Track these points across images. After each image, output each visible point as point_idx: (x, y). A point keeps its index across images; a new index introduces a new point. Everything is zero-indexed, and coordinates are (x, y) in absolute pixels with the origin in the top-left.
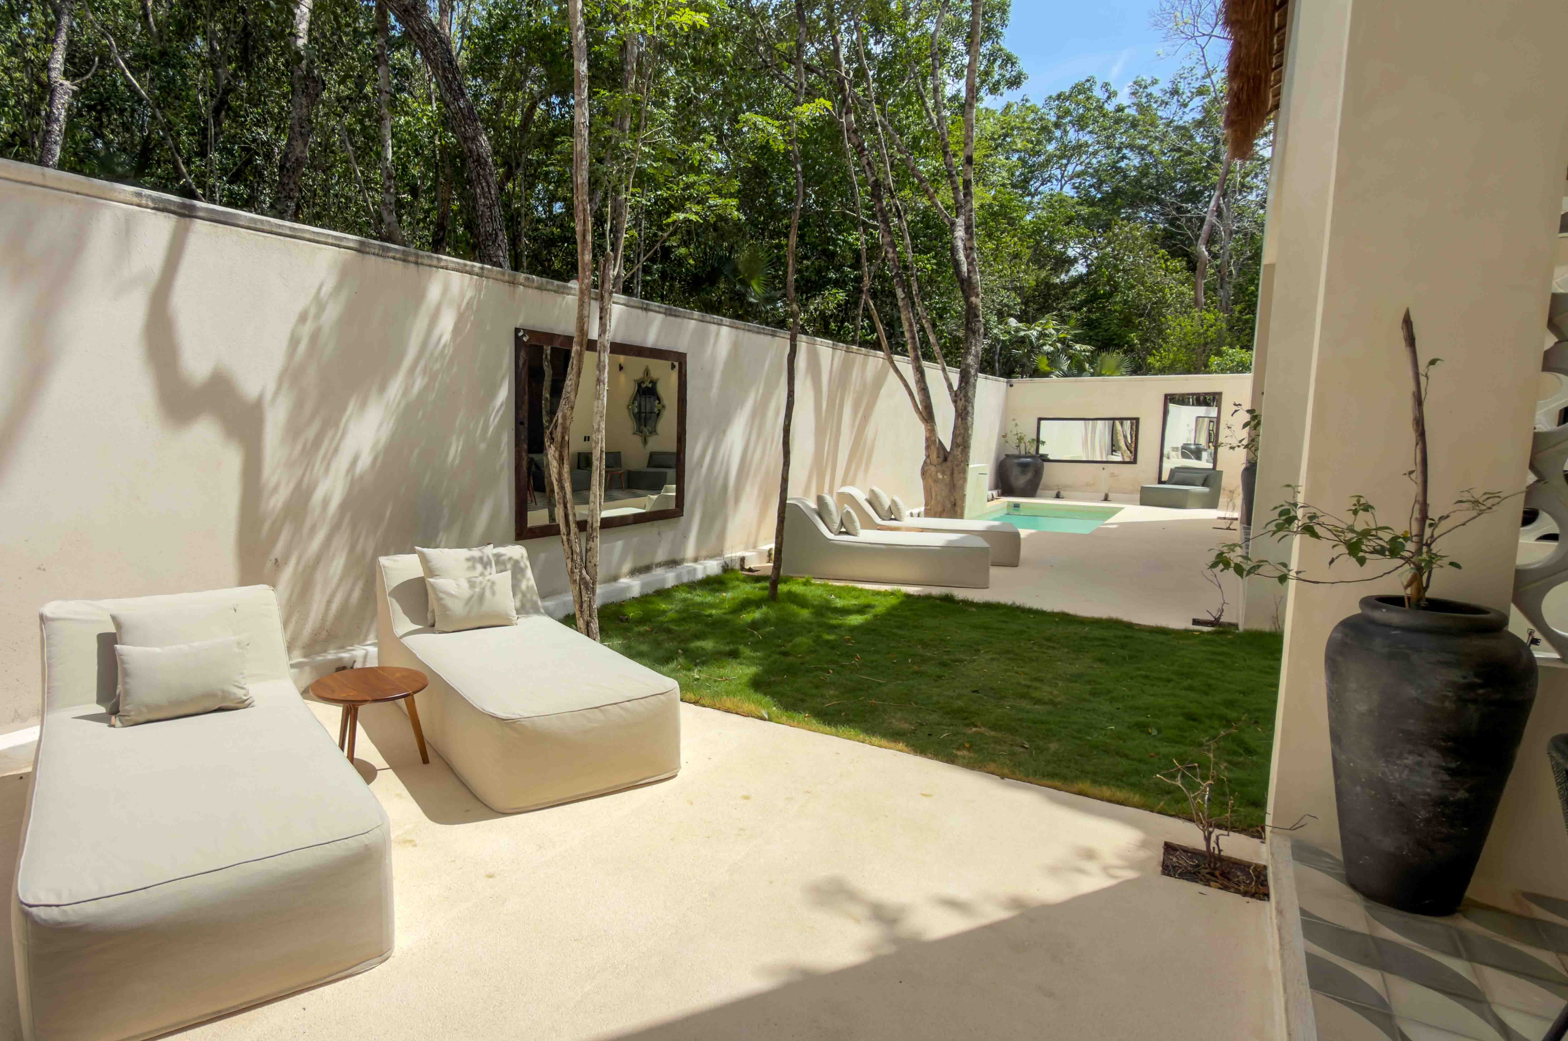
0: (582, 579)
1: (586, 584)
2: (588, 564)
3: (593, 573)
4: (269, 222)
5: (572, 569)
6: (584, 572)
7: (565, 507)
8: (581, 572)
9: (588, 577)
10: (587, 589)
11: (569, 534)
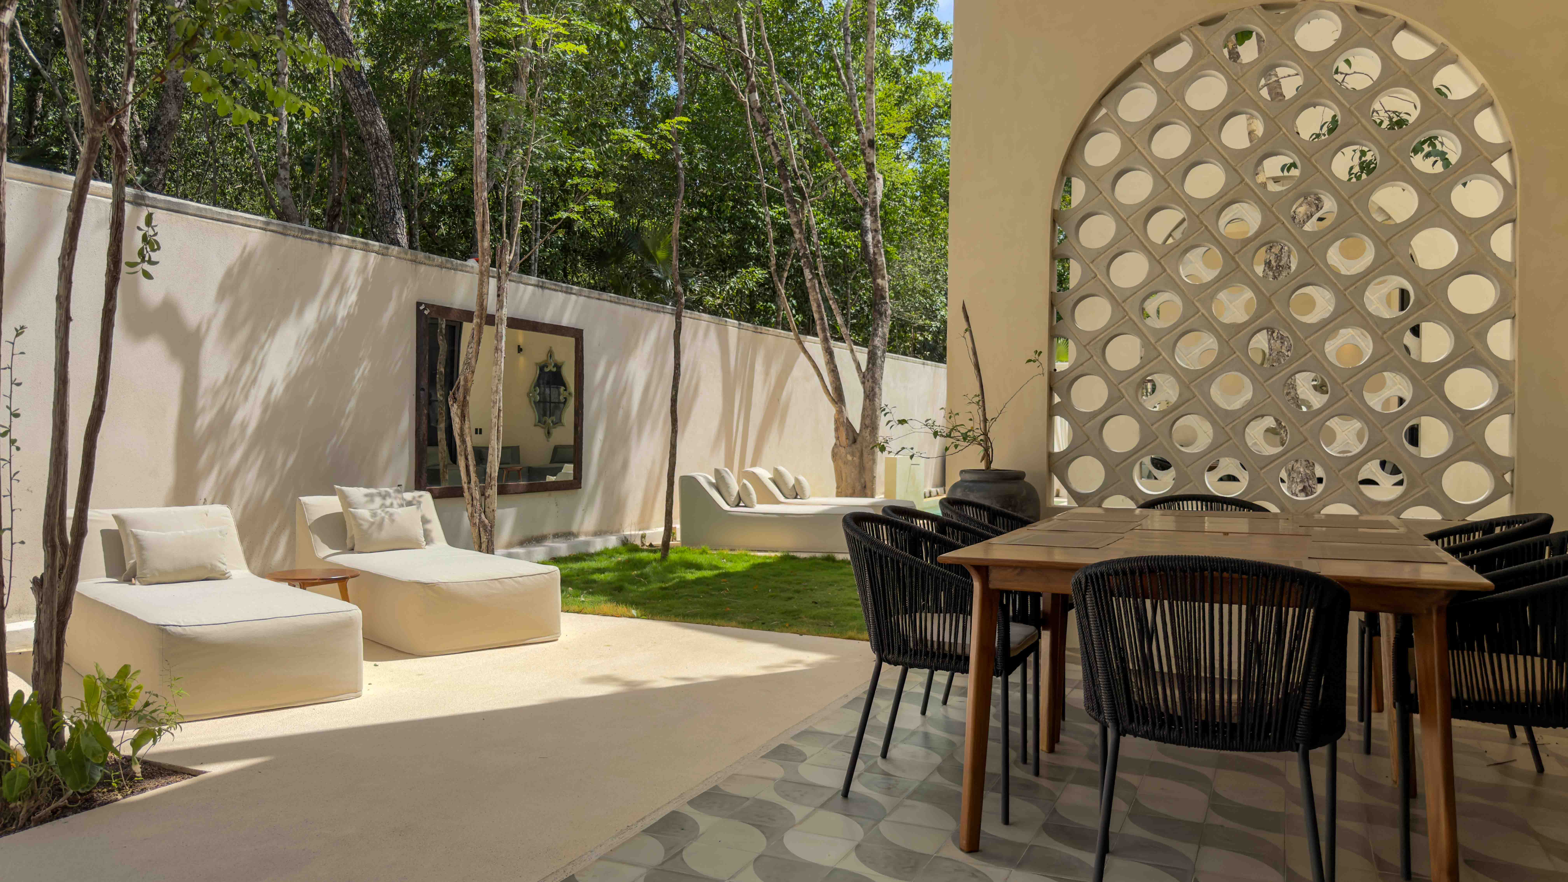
0: (481, 522)
1: (485, 526)
2: (487, 510)
3: (491, 518)
4: (211, 210)
5: (472, 513)
6: (483, 516)
7: (467, 459)
8: (480, 516)
9: (486, 521)
10: (486, 531)
11: (469, 482)
